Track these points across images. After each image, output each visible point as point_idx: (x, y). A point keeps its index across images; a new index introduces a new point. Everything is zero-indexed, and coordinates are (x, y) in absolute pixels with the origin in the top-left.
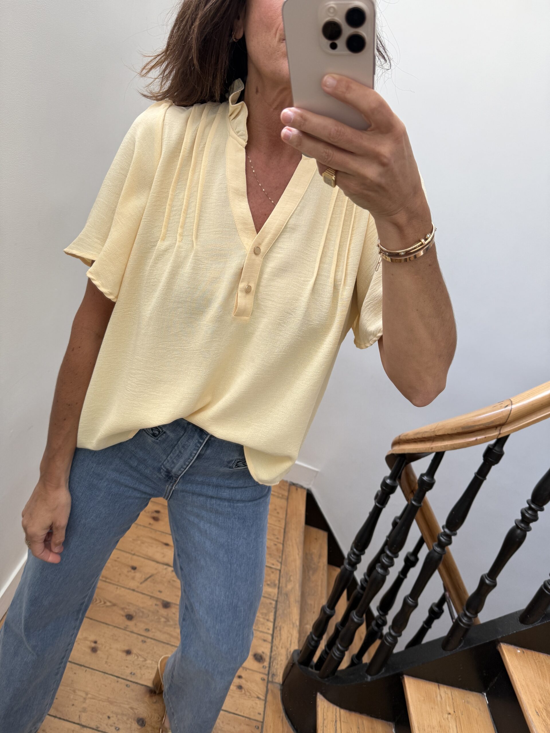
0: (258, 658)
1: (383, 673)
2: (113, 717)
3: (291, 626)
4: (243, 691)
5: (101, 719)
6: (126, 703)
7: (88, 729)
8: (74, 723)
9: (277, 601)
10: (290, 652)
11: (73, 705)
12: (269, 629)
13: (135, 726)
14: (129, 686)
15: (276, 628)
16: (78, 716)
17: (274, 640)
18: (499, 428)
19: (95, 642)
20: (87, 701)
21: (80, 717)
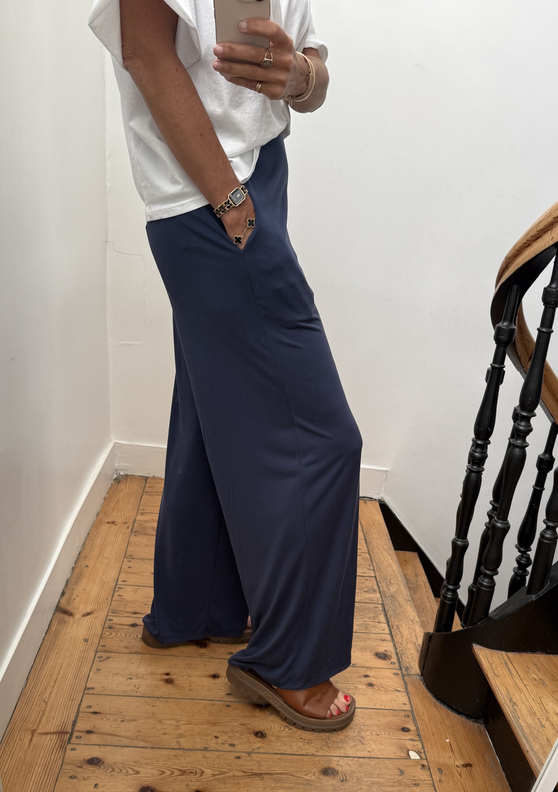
0: (383, 656)
2: (221, 736)
3: (411, 623)
4: (375, 687)
5: (207, 740)
6: (233, 721)
7: (194, 751)
8: (173, 749)
9: (383, 604)
10: (419, 645)
11: (164, 734)
12: (382, 630)
13: (253, 738)
14: (229, 706)
15: (392, 627)
16: (176, 743)
17: (394, 637)
19: (168, 674)
20: (182, 727)
21: (178, 742)
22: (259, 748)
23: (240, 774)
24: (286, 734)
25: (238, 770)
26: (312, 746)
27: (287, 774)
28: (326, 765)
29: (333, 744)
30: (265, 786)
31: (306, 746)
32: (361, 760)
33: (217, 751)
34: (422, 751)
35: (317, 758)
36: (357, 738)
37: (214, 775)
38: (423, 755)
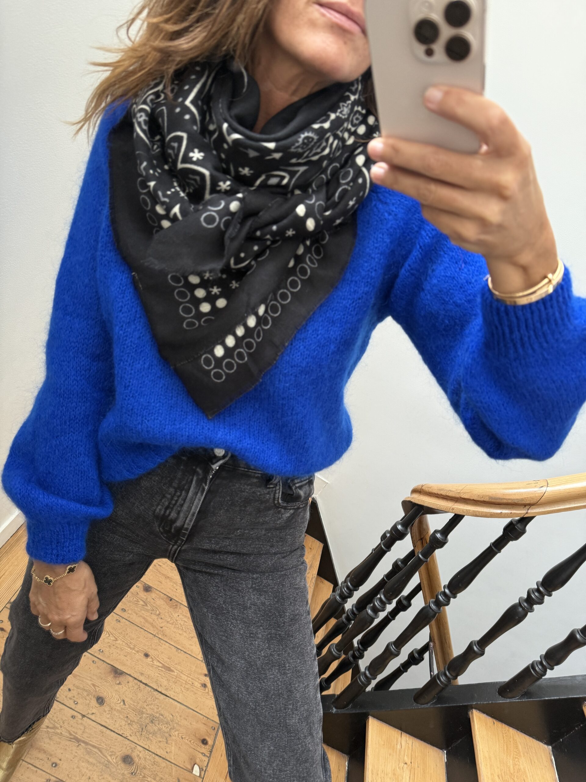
1: (349, 710)
2: (73, 690)
4: (206, 689)
6: (89, 679)
13: (94, 702)
14: (95, 662)
18: (527, 507)
22: (93, 713)
23: (66, 734)
24: (119, 708)
25: (67, 730)
26: (131, 729)
27: (98, 749)
28: (129, 752)
29: (146, 733)
30: (76, 754)
31: (127, 727)
32: (157, 757)
33: (63, 704)
34: (204, 769)
35: (128, 742)
36: (167, 735)
37: (48, 727)
38: (203, 773)
